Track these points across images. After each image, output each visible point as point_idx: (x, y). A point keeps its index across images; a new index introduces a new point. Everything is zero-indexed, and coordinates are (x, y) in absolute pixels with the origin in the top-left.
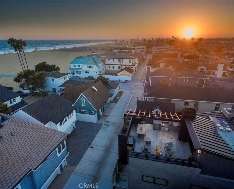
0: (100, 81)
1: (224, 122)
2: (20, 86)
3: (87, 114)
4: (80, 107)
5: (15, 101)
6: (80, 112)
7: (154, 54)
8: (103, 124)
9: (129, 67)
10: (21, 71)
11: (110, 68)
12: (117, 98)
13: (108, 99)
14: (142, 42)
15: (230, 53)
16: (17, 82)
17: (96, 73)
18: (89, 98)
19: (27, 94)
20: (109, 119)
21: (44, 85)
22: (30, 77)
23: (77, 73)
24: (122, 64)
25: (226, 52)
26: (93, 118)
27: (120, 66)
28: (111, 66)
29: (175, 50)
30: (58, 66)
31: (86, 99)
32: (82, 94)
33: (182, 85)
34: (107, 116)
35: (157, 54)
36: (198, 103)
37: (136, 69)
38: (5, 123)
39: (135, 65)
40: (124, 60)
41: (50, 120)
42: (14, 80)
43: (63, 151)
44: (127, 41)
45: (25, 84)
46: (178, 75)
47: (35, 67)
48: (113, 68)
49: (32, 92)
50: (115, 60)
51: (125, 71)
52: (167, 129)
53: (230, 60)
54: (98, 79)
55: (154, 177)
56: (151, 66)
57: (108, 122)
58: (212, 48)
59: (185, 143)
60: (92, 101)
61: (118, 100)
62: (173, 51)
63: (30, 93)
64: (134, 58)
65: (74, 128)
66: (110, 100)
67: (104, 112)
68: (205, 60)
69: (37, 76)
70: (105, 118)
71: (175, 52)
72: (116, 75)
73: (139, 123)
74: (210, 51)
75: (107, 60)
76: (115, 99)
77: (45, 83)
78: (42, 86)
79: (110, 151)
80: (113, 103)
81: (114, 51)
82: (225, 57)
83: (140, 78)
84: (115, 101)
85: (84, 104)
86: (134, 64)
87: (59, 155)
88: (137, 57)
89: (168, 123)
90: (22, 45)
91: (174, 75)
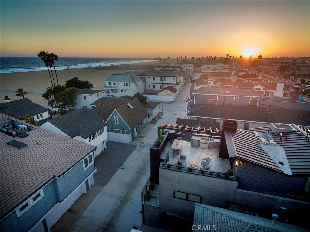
0: (136, 98)
1: (269, 135)
2: (48, 103)
3: (120, 133)
4: (112, 126)
5: (42, 117)
6: (112, 131)
7: (202, 72)
8: (137, 145)
9: (173, 86)
10: (50, 87)
11: (150, 87)
12: (156, 119)
13: (145, 118)
14: (191, 60)
15: (296, 73)
16: (45, 98)
17: (134, 91)
18: (123, 115)
19: (55, 112)
20: (144, 140)
21: (74, 102)
22: (60, 93)
23: (112, 92)
24: (164, 82)
25: (292, 72)
26: (126, 138)
27: (161, 85)
28: (152, 85)
29: (229, 68)
30: (91, 83)
31: (119, 117)
32: (115, 110)
33: (230, 104)
34: (143, 137)
35: (206, 72)
36: (248, 124)
37: (180, 89)
38: (30, 132)
39: (179, 84)
40: (166, 78)
41: (78, 135)
42: (42, 96)
43: (90, 165)
44: (173, 59)
45: (54, 101)
46: (227, 93)
47: (65, 83)
48: (154, 87)
49: (61, 110)
50: (156, 78)
51: (166, 90)
52: (207, 146)
53: (296, 81)
54: (135, 96)
55: (187, 193)
56: (195, 83)
57: (143, 143)
58: (275, 68)
59: (225, 160)
60: (126, 118)
61: (157, 121)
62: (226, 70)
63: (59, 111)
64: (178, 75)
65: (104, 148)
66: (147, 121)
67: (139, 133)
68: (262, 79)
69: (68, 92)
70: (141, 139)
71: (228, 71)
72: (157, 94)
73: (176, 138)
74: (272, 70)
75: (147, 77)
76: (153, 120)
77: (76, 100)
78: (73, 103)
79: (143, 173)
80: (150, 124)
81: (156, 69)
82: (289, 78)
83: (184, 98)
84: (154, 121)
85: (117, 122)
86: (177, 83)
87: (85, 169)
88: (182, 75)
89: (208, 140)
90: (53, 59)
91: (222, 93)
